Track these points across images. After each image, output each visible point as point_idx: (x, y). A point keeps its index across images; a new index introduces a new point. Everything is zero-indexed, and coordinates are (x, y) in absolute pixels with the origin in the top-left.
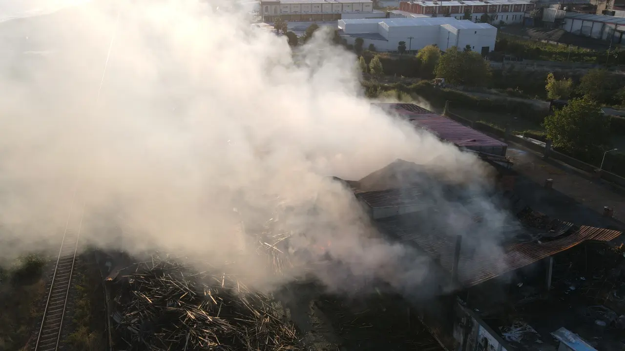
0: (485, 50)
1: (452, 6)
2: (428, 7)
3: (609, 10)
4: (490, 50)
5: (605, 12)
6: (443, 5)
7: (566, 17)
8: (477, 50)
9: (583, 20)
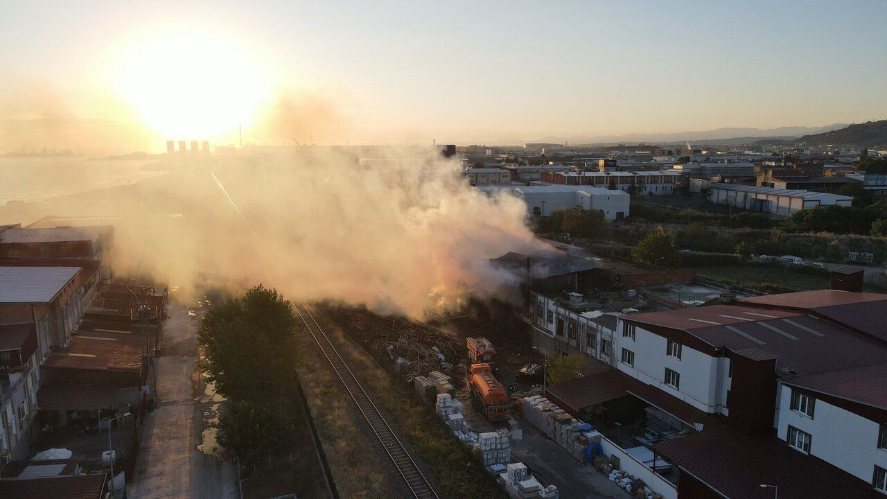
0: (620, 215)
1: (596, 177)
2: (569, 177)
3: (768, 182)
4: (625, 216)
5: (764, 184)
6: (586, 175)
7: (711, 188)
8: (610, 216)
9: (727, 190)
